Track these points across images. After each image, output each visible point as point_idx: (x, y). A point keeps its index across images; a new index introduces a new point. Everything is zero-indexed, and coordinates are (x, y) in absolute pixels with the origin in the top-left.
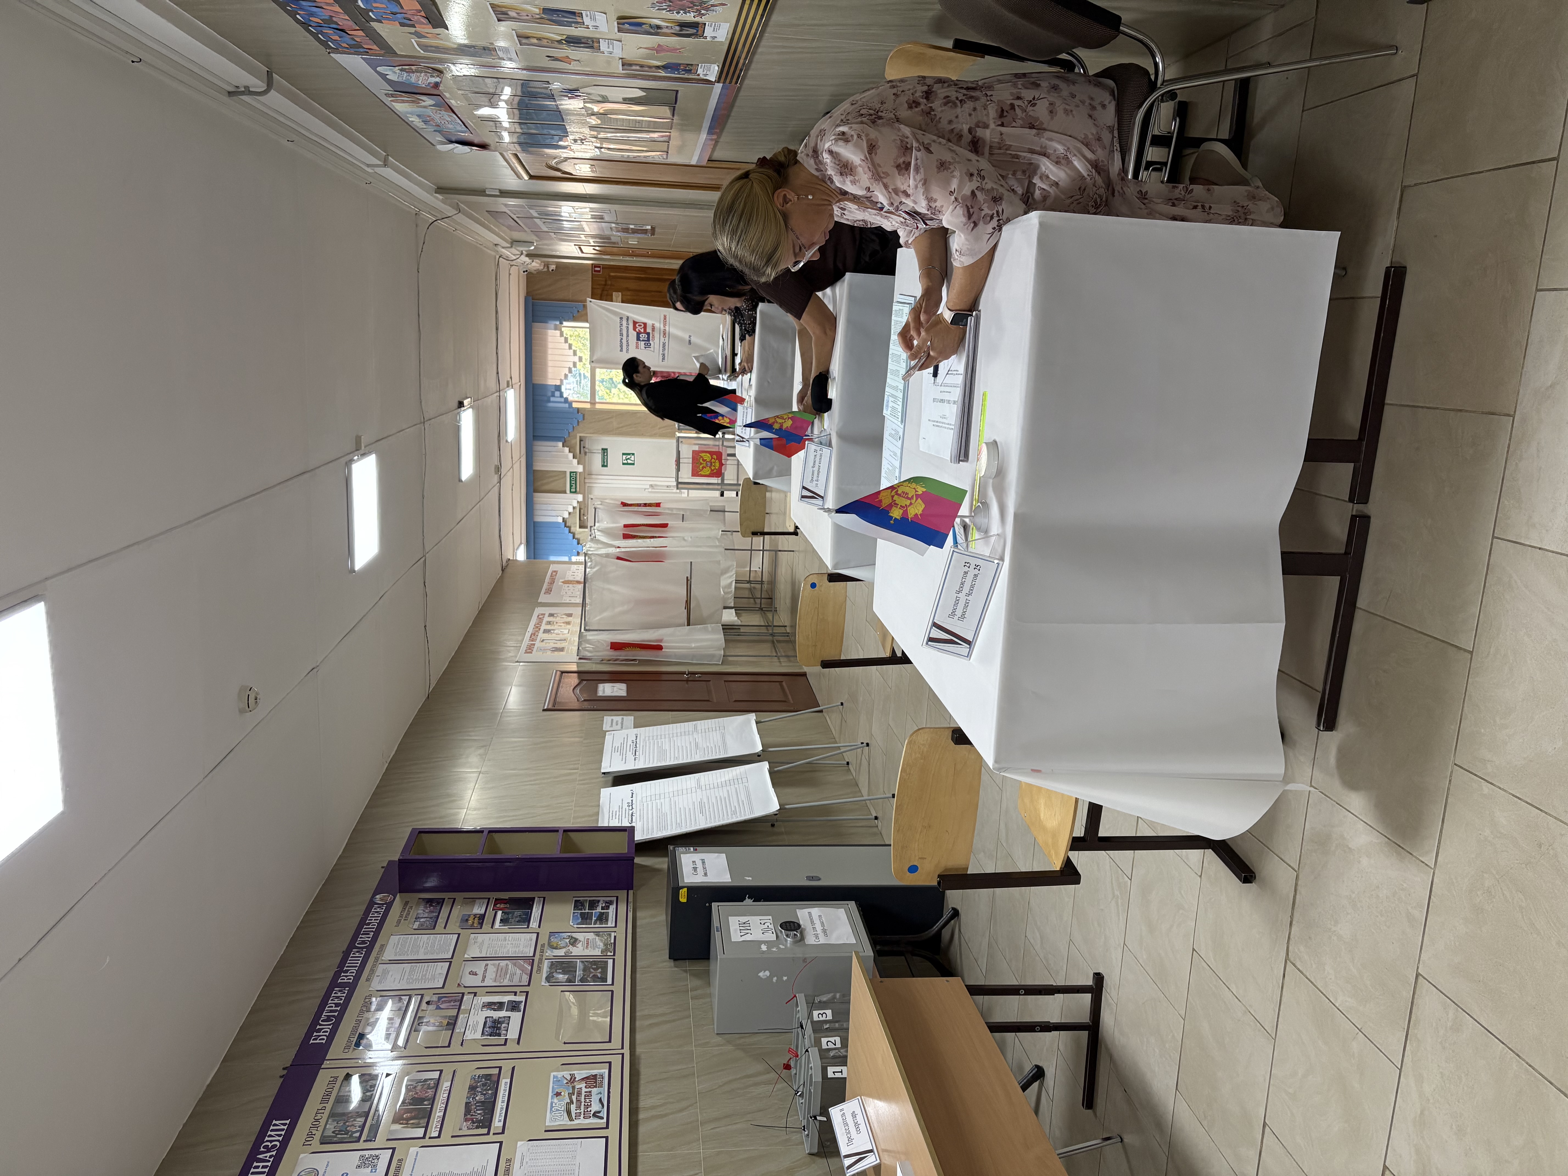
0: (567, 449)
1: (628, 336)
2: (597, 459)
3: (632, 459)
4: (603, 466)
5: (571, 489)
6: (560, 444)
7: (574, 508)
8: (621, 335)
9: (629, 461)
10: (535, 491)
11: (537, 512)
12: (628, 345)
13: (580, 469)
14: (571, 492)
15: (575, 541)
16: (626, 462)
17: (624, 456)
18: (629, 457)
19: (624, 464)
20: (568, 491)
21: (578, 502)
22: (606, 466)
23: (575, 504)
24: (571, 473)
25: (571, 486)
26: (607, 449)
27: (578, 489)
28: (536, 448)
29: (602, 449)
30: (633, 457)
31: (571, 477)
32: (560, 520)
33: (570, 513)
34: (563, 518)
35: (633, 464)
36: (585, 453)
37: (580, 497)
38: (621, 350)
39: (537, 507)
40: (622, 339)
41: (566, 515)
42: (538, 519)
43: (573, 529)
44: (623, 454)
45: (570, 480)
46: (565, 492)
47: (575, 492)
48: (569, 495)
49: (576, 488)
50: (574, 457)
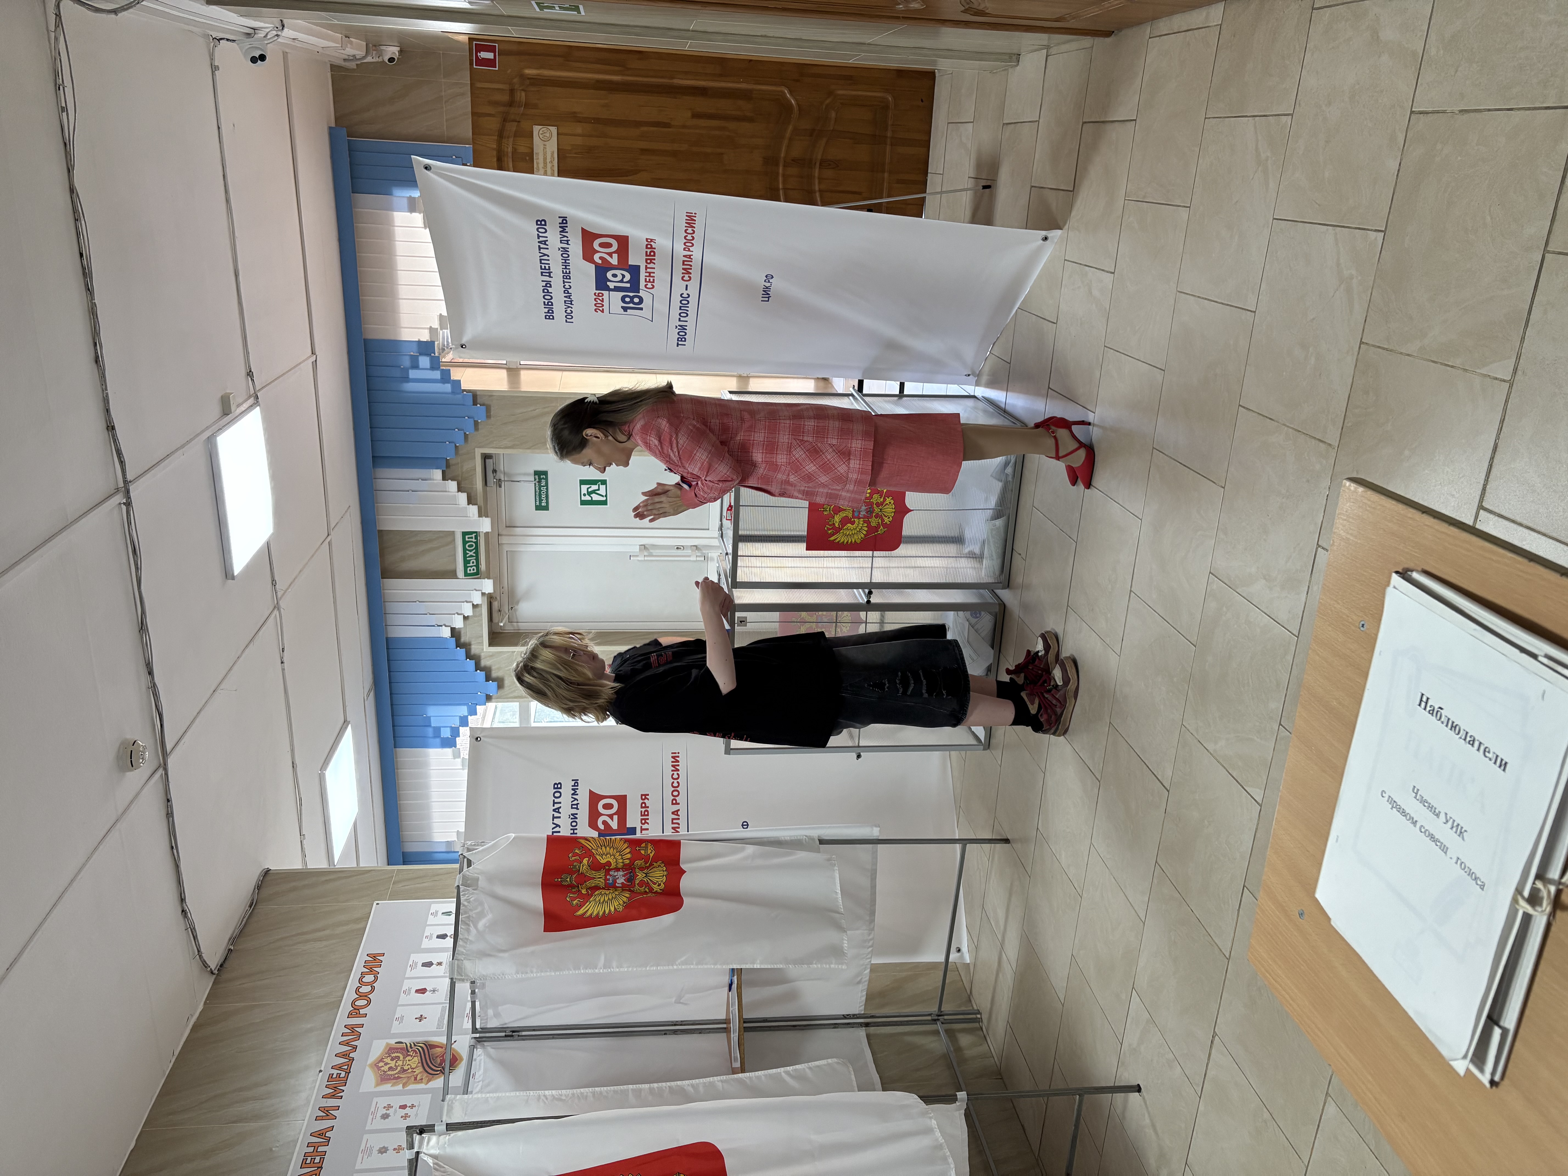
0: (452, 485)
1: (567, 276)
2: (526, 493)
3: (602, 490)
4: (539, 508)
6: (437, 474)
7: (475, 606)
8: (546, 271)
9: (595, 497)
10: (387, 573)
11: (391, 619)
12: (569, 301)
13: (485, 525)
15: (481, 675)
16: (588, 498)
17: (584, 488)
18: (594, 487)
19: (583, 503)
20: (460, 573)
21: (483, 594)
22: (546, 508)
23: (477, 599)
26: (545, 473)
27: (483, 567)
28: (382, 484)
29: (537, 473)
30: (603, 487)
32: (446, 633)
33: (466, 618)
34: (453, 630)
35: (604, 503)
36: (499, 483)
37: (488, 586)
38: (550, 315)
39: (391, 607)
40: (548, 284)
41: (459, 623)
42: (397, 632)
43: (475, 649)
44: (583, 482)
46: (453, 574)
48: (462, 582)
50: (470, 501)
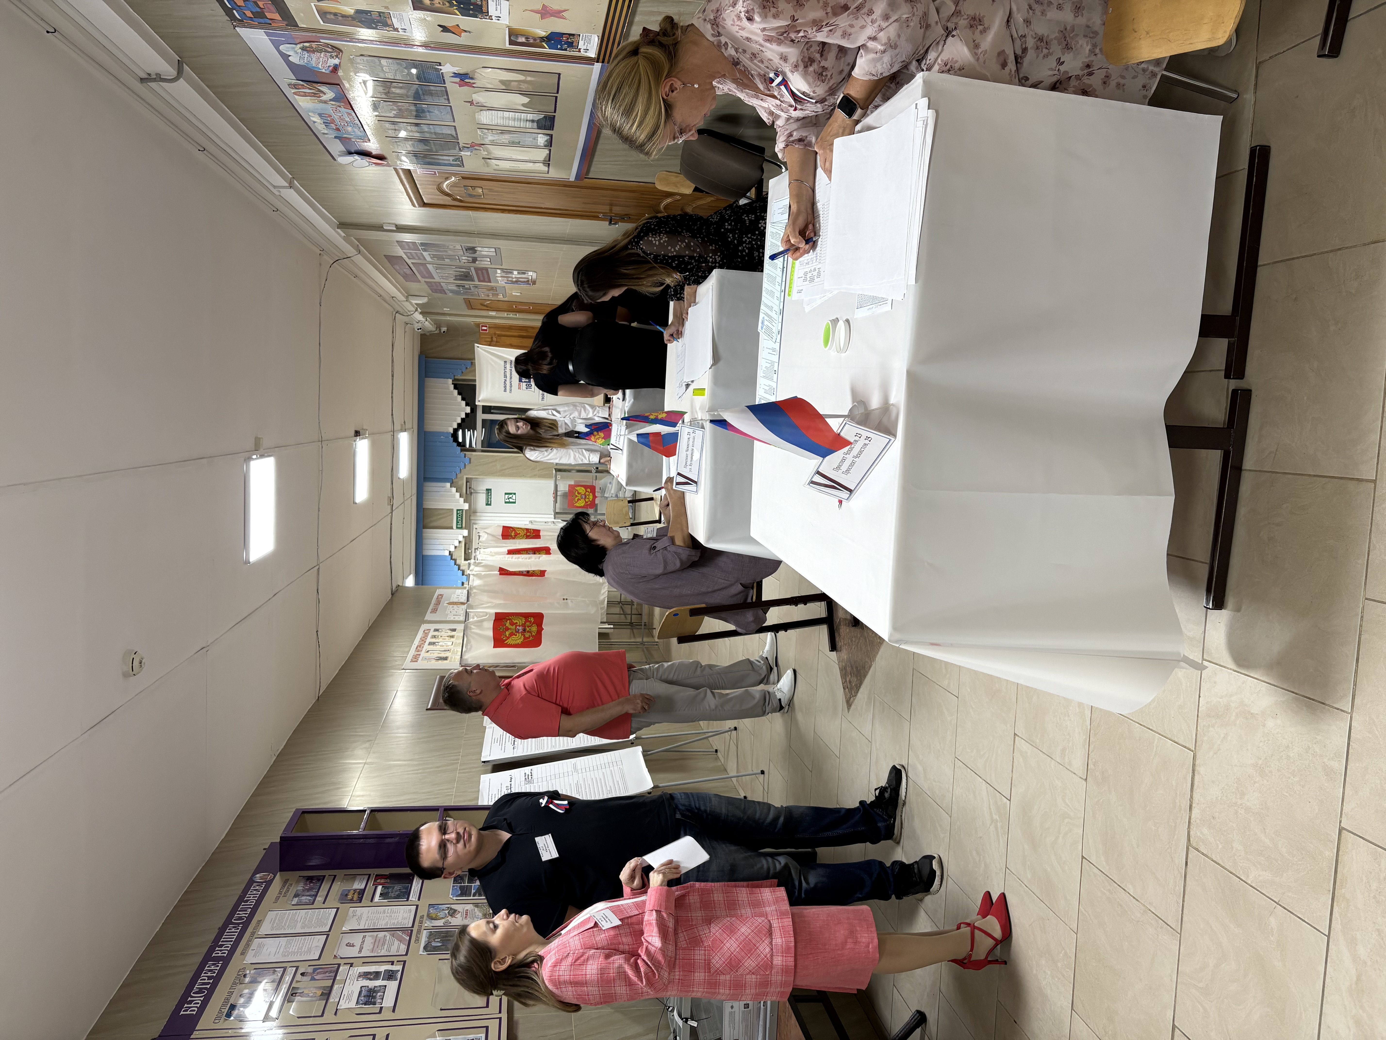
0: (454, 490)
1: (511, 378)
2: (482, 498)
3: (514, 498)
4: (487, 504)
5: (457, 525)
6: (448, 485)
7: (460, 542)
8: (505, 376)
9: (511, 500)
10: (424, 527)
11: (425, 547)
12: (511, 386)
13: (466, 506)
14: (457, 528)
15: (460, 572)
16: (508, 500)
17: (507, 496)
18: (511, 496)
19: (506, 502)
20: (455, 527)
21: (464, 537)
22: (490, 505)
23: (461, 539)
24: (457, 510)
25: (457, 522)
26: (491, 490)
27: (464, 525)
28: (426, 489)
29: (487, 490)
30: (514, 496)
31: (457, 514)
32: (447, 553)
33: (456, 547)
34: (450, 552)
35: (515, 503)
36: (471, 493)
37: (465, 532)
38: (505, 391)
39: (425, 541)
40: (506, 380)
41: (452, 549)
42: (427, 553)
43: (458, 562)
44: (506, 494)
45: (457, 517)
46: (452, 528)
47: (461, 528)
48: (455, 531)
49: (462, 524)
50: (461, 496)
